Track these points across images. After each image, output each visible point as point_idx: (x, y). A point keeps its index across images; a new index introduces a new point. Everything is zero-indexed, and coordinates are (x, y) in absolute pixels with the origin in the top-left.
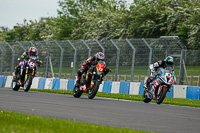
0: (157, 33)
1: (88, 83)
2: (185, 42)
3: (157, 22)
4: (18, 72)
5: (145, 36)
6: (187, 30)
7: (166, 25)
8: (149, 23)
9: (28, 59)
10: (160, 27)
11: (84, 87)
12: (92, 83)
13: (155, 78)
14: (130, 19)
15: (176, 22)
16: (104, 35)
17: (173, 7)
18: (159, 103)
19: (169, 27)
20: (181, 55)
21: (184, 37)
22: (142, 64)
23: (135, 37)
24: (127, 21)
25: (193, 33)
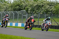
0: (20, 10)
1: (29, 25)
2: (27, 12)
3: (20, 7)
4: (3, 22)
5: (16, 10)
6: (28, 9)
7: (22, 8)
8: (18, 7)
9: (6, 18)
10: (21, 8)
11: (28, 27)
12: (31, 25)
13: (45, 23)
14: (13, 6)
15: (25, 7)
16: (6, 10)
17: (24, 2)
18: (47, 31)
19: (23, 8)
20: (26, 16)
21: (27, 11)
22: (16, 18)
23: (14, 11)
24: (12, 6)
25: (29, 9)
